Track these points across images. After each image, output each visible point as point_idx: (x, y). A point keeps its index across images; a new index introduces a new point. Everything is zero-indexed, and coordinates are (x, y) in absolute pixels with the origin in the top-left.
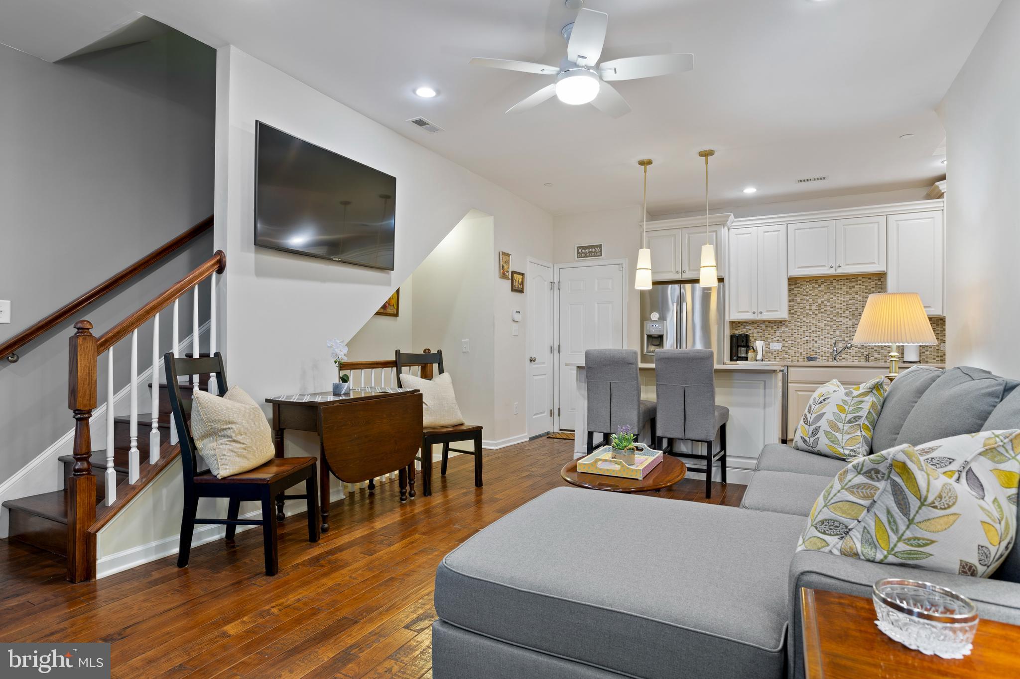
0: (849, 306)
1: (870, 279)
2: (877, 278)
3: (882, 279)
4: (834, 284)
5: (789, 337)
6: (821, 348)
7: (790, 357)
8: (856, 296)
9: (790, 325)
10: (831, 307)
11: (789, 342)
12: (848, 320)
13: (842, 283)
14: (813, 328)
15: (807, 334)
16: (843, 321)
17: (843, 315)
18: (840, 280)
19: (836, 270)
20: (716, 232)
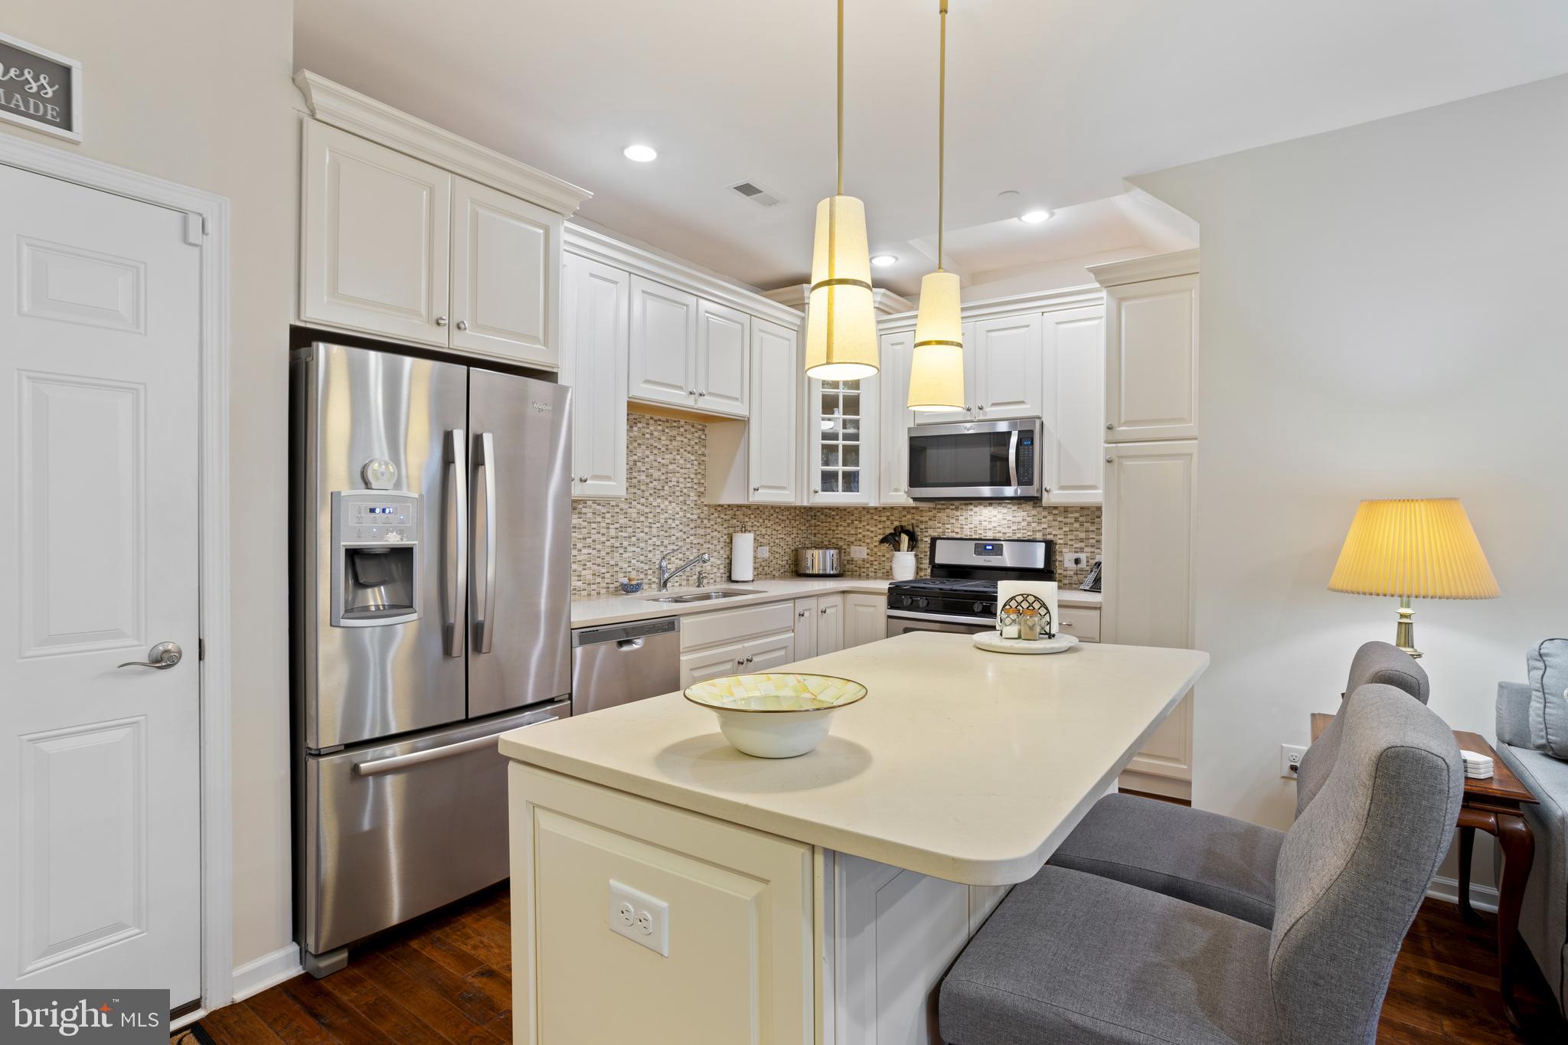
0: (670, 475)
1: (693, 426)
2: (700, 427)
3: (706, 429)
4: (652, 428)
5: (585, 539)
6: (633, 561)
7: (586, 586)
8: (678, 457)
9: (584, 510)
10: (647, 476)
11: (585, 551)
12: (667, 503)
13: (660, 428)
14: (623, 521)
15: (613, 532)
16: (662, 506)
17: (662, 493)
18: (660, 420)
19: (696, 401)
20: (547, 230)
